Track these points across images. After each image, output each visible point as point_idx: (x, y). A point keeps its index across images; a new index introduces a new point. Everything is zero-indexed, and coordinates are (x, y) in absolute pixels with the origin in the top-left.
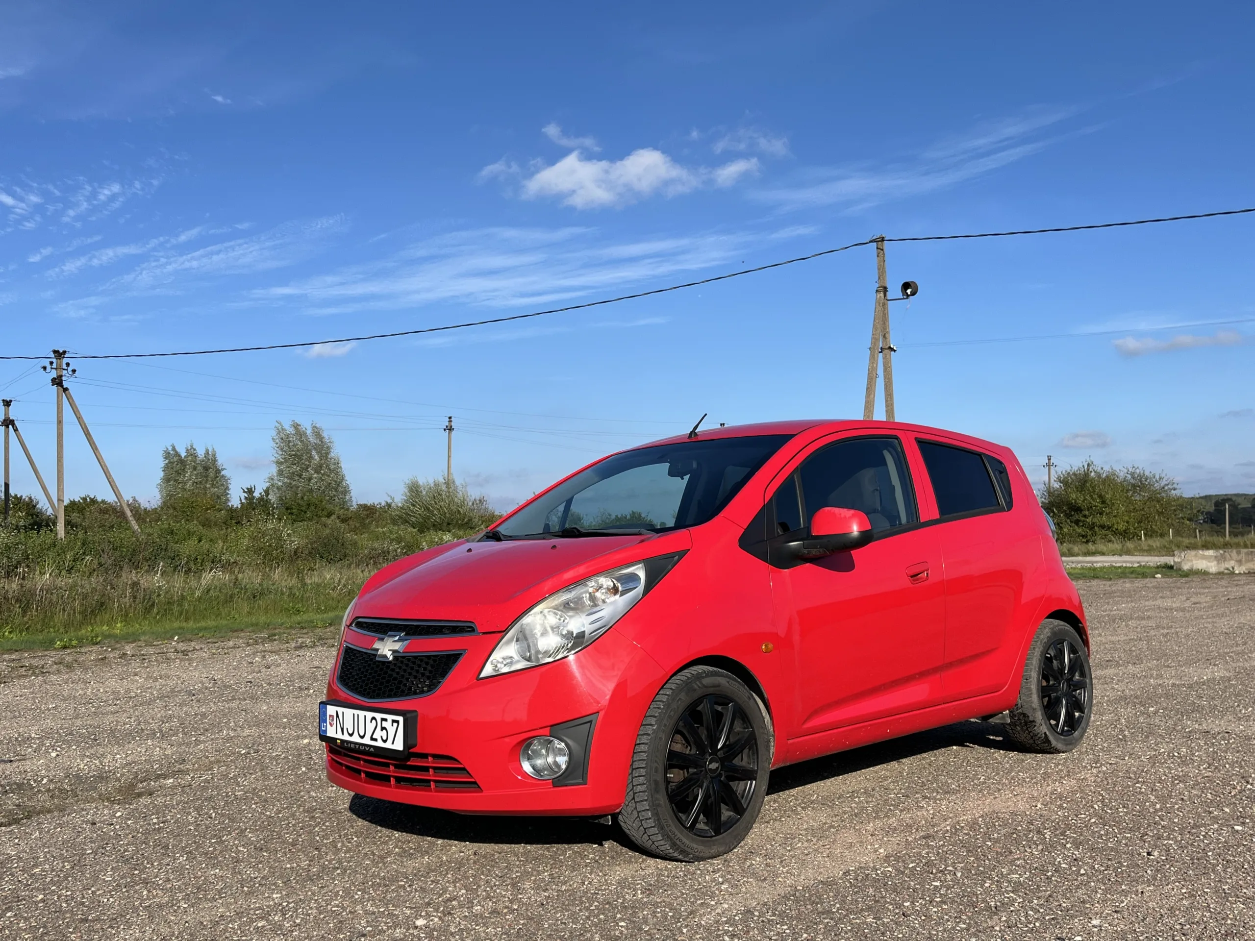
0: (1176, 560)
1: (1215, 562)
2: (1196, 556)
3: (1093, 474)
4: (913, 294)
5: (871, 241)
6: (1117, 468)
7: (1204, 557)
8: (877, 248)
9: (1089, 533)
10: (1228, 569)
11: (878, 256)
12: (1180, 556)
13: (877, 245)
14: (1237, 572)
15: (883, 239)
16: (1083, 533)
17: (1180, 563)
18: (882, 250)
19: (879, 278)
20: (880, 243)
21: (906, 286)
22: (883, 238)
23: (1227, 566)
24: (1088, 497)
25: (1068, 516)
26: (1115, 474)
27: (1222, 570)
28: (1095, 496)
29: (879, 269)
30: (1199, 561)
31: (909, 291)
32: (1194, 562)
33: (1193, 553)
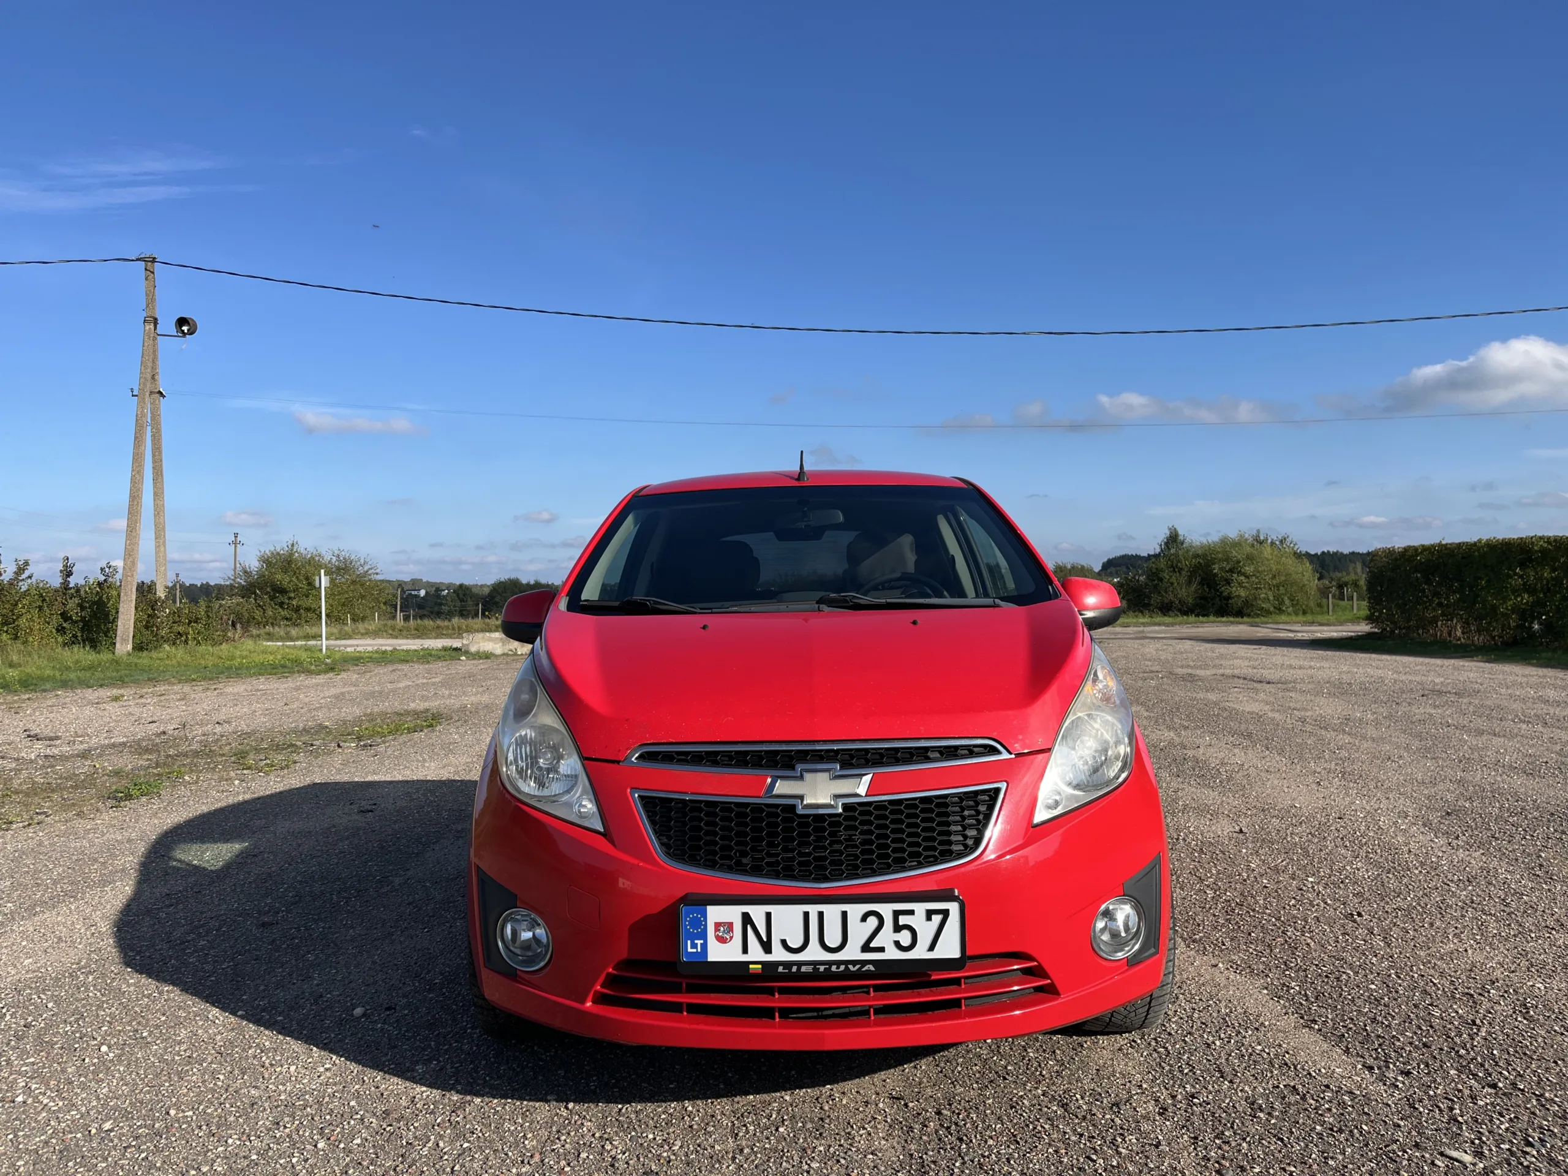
0: (465, 642)
1: (501, 644)
2: (483, 638)
3: (297, 555)
4: (191, 332)
5: (138, 260)
6: (323, 551)
7: (491, 640)
8: (146, 269)
9: (295, 616)
10: (511, 650)
11: (146, 279)
12: (468, 639)
13: (146, 265)
14: (519, 653)
15: (154, 260)
16: (288, 616)
17: (468, 645)
18: (153, 273)
19: (147, 306)
20: (149, 264)
21: (182, 322)
22: (155, 258)
23: (511, 647)
24: (294, 579)
25: (272, 598)
26: (320, 556)
27: (506, 651)
28: (301, 578)
29: (147, 295)
30: (486, 644)
31: (185, 328)
32: (481, 644)
33: (480, 635)
